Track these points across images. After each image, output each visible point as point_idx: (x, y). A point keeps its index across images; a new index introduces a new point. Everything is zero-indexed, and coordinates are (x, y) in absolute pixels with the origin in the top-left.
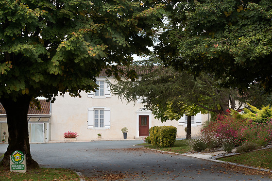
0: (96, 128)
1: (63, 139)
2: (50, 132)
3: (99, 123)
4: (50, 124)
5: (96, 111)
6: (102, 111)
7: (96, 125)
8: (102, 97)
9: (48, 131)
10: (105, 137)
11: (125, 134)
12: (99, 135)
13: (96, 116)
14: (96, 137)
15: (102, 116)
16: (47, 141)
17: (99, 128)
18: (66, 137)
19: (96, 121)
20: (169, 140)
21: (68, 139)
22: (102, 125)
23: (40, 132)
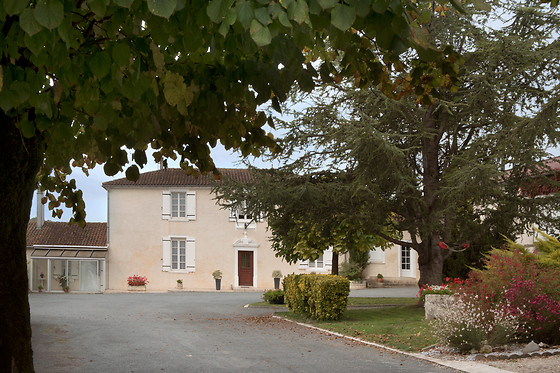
0: (175, 271)
1: (126, 287)
2: (108, 275)
3: (179, 262)
4: (108, 262)
5: (174, 242)
6: (183, 242)
7: (174, 266)
8: (182, 219)
9: (104, 273)
10: (188, 286)
11: (218, 282)
12: (179, 282)
13: (174, 251)
14: (174, 286)
15: (183, 251)
16: (103, 289)
17: (178, 270)
18: (131, 284)
19: (174, 258)
20: (335, 306)
21: (134, 288)
22: (183, 266)
23: (93, 276)
